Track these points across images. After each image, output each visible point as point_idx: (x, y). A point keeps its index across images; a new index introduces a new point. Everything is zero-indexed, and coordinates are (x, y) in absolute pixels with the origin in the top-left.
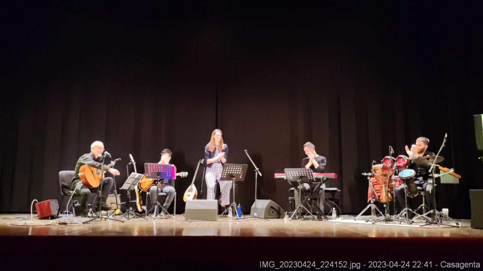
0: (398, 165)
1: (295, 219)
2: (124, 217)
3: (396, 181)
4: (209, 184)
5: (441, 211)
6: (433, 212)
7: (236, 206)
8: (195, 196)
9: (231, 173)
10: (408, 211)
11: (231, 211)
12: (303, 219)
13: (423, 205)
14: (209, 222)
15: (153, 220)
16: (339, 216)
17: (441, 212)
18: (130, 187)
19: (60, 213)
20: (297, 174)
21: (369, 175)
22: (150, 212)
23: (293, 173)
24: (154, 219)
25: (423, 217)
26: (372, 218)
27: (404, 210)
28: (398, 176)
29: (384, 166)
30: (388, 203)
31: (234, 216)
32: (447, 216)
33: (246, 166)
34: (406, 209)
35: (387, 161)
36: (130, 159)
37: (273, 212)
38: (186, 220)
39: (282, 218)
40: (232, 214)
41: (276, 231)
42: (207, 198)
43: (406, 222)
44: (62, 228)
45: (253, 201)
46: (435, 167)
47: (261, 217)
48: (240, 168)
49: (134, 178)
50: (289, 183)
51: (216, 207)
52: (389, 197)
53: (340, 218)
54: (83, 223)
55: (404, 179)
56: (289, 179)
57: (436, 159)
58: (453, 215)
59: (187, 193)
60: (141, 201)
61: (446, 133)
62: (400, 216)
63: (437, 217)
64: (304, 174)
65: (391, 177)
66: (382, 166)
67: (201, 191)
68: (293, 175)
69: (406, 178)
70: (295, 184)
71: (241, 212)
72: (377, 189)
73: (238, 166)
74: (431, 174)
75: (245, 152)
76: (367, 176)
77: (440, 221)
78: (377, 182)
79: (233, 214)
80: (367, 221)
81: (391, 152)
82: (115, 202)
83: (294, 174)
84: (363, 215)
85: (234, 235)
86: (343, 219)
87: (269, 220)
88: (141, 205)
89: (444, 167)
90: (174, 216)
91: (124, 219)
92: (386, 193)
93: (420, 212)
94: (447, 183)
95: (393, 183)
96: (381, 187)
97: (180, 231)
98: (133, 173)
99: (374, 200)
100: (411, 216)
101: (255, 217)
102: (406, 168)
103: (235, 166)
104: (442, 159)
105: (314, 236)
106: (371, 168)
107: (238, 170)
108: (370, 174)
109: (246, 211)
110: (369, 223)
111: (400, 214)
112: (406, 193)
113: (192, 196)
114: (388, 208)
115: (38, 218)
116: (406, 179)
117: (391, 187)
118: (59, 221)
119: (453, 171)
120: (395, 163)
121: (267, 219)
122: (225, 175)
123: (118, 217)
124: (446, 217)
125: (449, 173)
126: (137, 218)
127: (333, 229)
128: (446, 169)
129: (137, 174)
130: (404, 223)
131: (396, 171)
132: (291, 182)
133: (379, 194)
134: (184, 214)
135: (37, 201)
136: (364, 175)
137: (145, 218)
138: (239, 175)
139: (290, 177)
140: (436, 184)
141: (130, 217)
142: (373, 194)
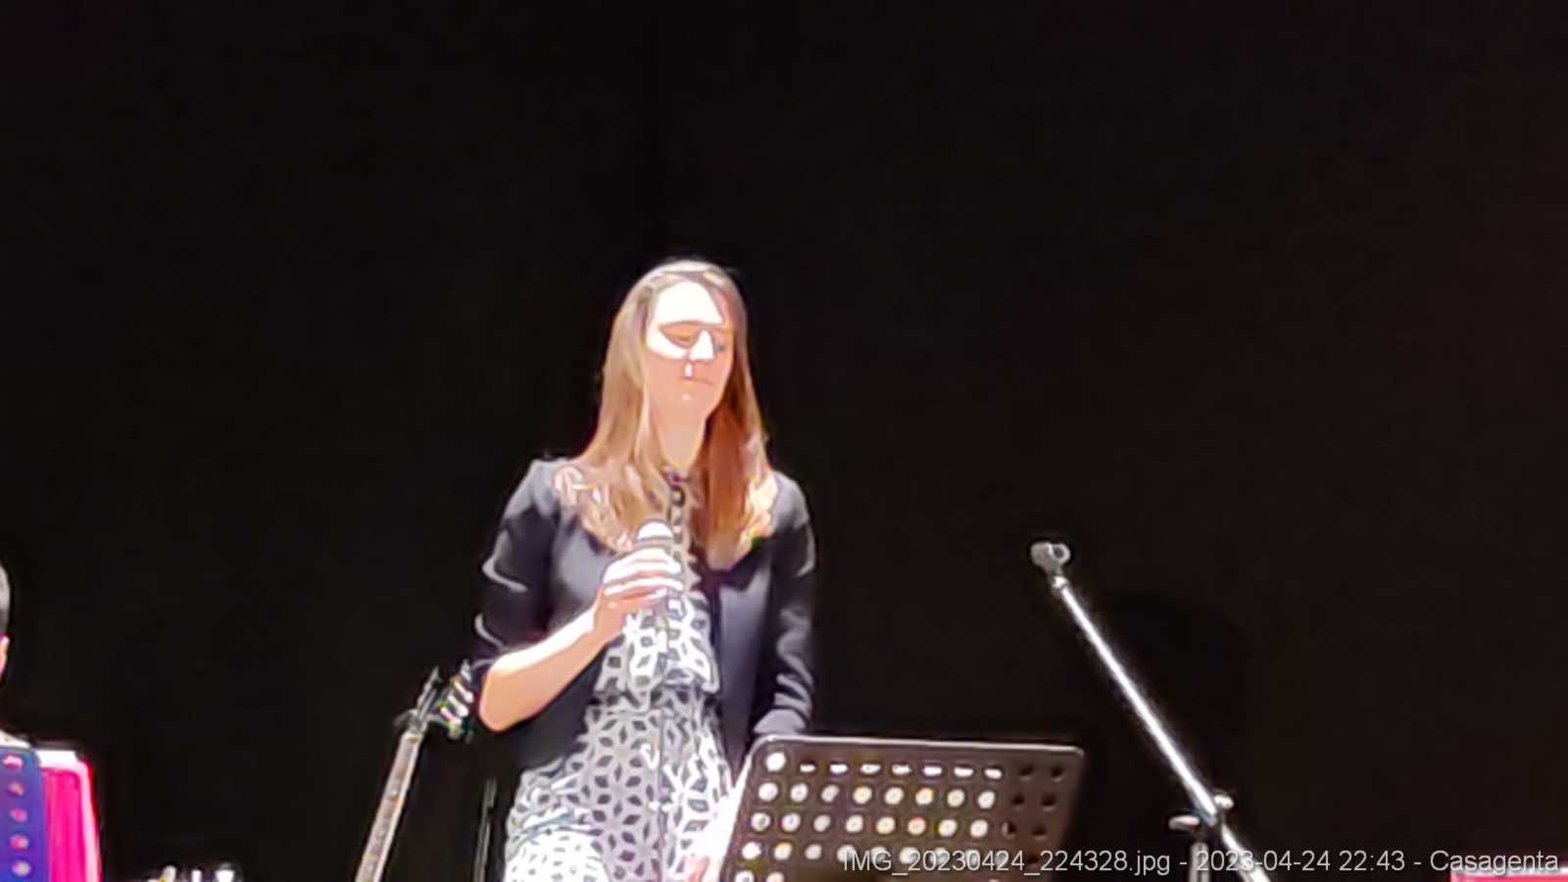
9: (848, 853)
33: (1054, 766)
73: (949, 759)
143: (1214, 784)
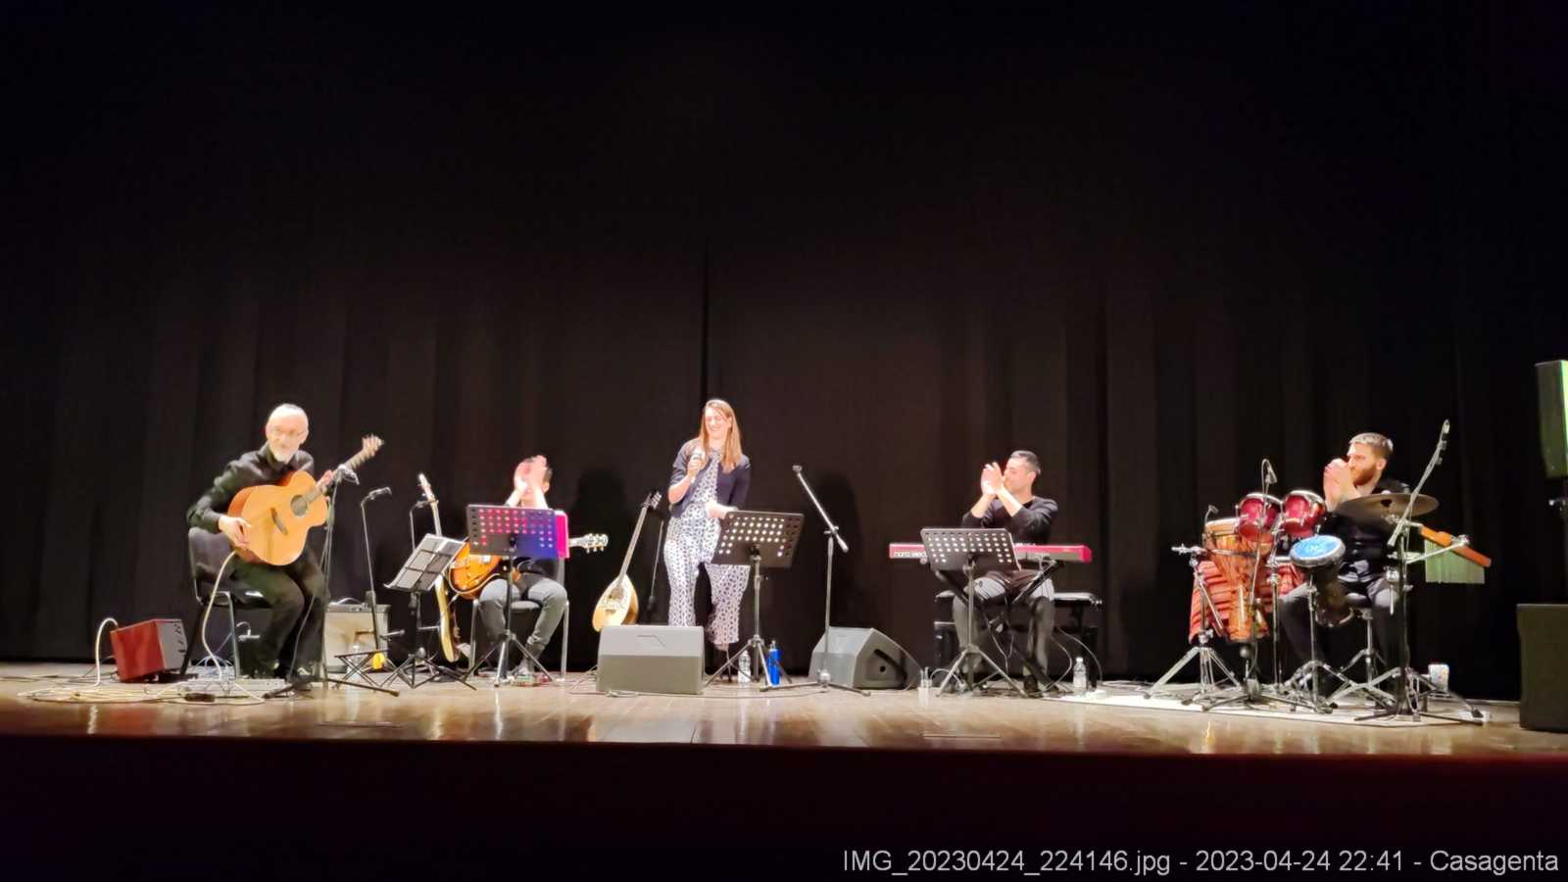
0: (1288, 520)
1: (953, 691)
2: (398, 678)
3: (1282, 574)
4: (676, 575)
5: (1426, 671)
6: (1399, 674)
7: (762, 647)
8: (630, 613)
9: (747, 539)
10: (1320, 670)
11: (748, 664)
12: (977, 690)
13: (1368, 651)
14: (674, 698)
15: (492, 689)
16: (1094, 686)
17: (1424, 675)
18: (419, 581)
19: (190, 664)
20: (963, 545)
21: (1194, 552)
22: (484, 665)
23: (951, 543)
24: (497, 686)
25: (1365, 690)
26: (1203, 692)
27: (1305, 667)
28: (1288, 558)
29: (1243, 522)
30: (1254, 644)
31: (758, 680)
32: (1445, 689)
33: (797, 519)
34: (1313, 663)
35: (1253, 508)
36: (421, 491)
37: (883, 669)
38: (601, 691)
39: (911, 688)
40: (749, 673)
41: (890, 731)
42: (670, 620)
43: (1310, 708)
44: (195, 710)
45: (820, 632)
46: (1407, 530)
47: (845, 685)
48: (778, 524)
49: (432, 552)
50: (937, 574)
51: (697, 651)
52: (1258, 625)
53: (1099, 691)
54: (266, 697)
55: (1309, 566)
56: (937, 561)
57: (1411, 503)
58: (1463, 686)
59: (603, 604)
60: (456, 629)
61: (1447, 421)
62: (1293, 686)
63: (1411, 691)
64: (985, 548)
65: (1264, 559)
66: (1237, 525)
67: (651, 598)
68: (949, 550)
69: (1313, 562)
70: (956, 580)
71: (778, 668)
72: (1220, 597)
73: (772, 517)
74: (1395, 553)
75: (794, 474)
76: (1188, 556)
77: (1419, 705)
78: (1219, 576)
79: (752, 674)
80: (1185, 703)
81: (1268, 480)
82: (371, 630)
83: (952, 548)
84: (1171, 681)
85: (755, 742)
86: (1109, 694)
87: (869, 695)
88: (454, 641)
89: (1437, 528)
90: (561, 675)
91: (398, 685)
92: (1247, 611)
93: (1359, 674)
94: (1447, 582)
95: (1273, 579)
96: (1234, 592)
97: (581, 725)
98: (428, 536)
99: (1210, 633)
100: (1328, 686)
101: (824, 684)
102: (1315, 532)
103: (761, 519)
104: (1433, 504)
105: (1014, 747)
106: (1202, 529)
107: (770, 530)
108: (1197, 549)
109: (796, 664)
110: (1192, 707)
111: (1293, 679)
112: (1314, 612)
113: (622, 614)
114: (1255, 662)
115: (118, 678)
116: (1313, 568)
117: (1264, 590)
118: (187, 689)
119: (1466, 544)
120: (1280, 516)
121: (866, 692)
122: (730, 545)
123: (378, 679)
124: (1439, 692)
125: (1451, 551)
126: (439, 681)
127: (1075, 726)
128: (1442, 536)
129: (442, 541)
130: (1306, 710)
131: (1282, 542)
132: (942, 572)
133: (1225, 615)
134: (595, 672)
135: (116, 623)
136: (1177, 552)
137: (467, 682)
138: (775, 547)
139: (938, 554)
140: (1410, 583)
141: (420, 678)
142: (1206, 612)
143: (834, 524)
